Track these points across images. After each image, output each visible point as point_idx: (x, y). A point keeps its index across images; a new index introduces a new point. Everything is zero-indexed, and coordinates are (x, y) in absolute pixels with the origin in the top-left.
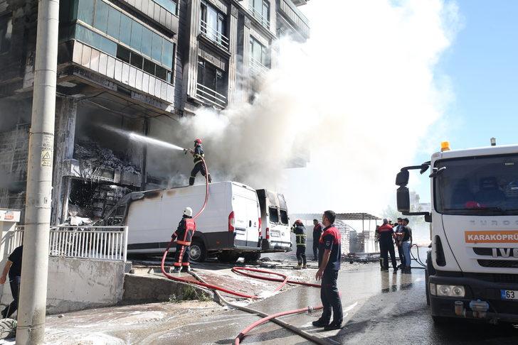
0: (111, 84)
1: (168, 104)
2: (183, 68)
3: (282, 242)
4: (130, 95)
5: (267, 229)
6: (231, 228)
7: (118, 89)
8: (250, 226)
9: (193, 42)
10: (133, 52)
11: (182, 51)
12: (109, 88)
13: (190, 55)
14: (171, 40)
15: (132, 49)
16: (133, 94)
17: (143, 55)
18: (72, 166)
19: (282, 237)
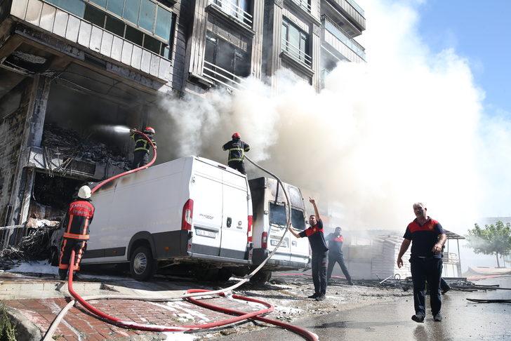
0: (75, 51)
1: (162, 83)
2: (186, 43)
3: (291, 255)
4: (104, 67)
5: (264, 235)
6: (186, 226)
7: (86, 57)
8: (229, 225)
9: (200, 13)
10: (109, 16)
11: (185, 23)
12: (72, 55)
13: (194, 27)
14: (170, 9)
15: (108, 12)
16: (109, 65)
17: (125, 20)
18: (33, 154)
19: (293, 247)
